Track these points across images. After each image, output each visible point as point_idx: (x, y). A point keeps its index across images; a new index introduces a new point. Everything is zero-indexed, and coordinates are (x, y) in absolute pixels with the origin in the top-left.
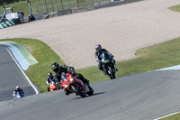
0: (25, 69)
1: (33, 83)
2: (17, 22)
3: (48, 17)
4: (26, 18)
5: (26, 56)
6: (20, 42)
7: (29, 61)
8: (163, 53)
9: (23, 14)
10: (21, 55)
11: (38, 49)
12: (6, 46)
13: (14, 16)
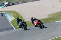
0: (11, 21)
1: (13, 26)
2: (8, 5)
3: (18, 4)
4: (11, 4)
5: (11, 17)
6: (9, 12)
7: (12, 18)
8: (58, 16)
9: (10, 3)
10: (9, 16)
11: (15, 14)
12: (4, 13)
13: (7, 3)
